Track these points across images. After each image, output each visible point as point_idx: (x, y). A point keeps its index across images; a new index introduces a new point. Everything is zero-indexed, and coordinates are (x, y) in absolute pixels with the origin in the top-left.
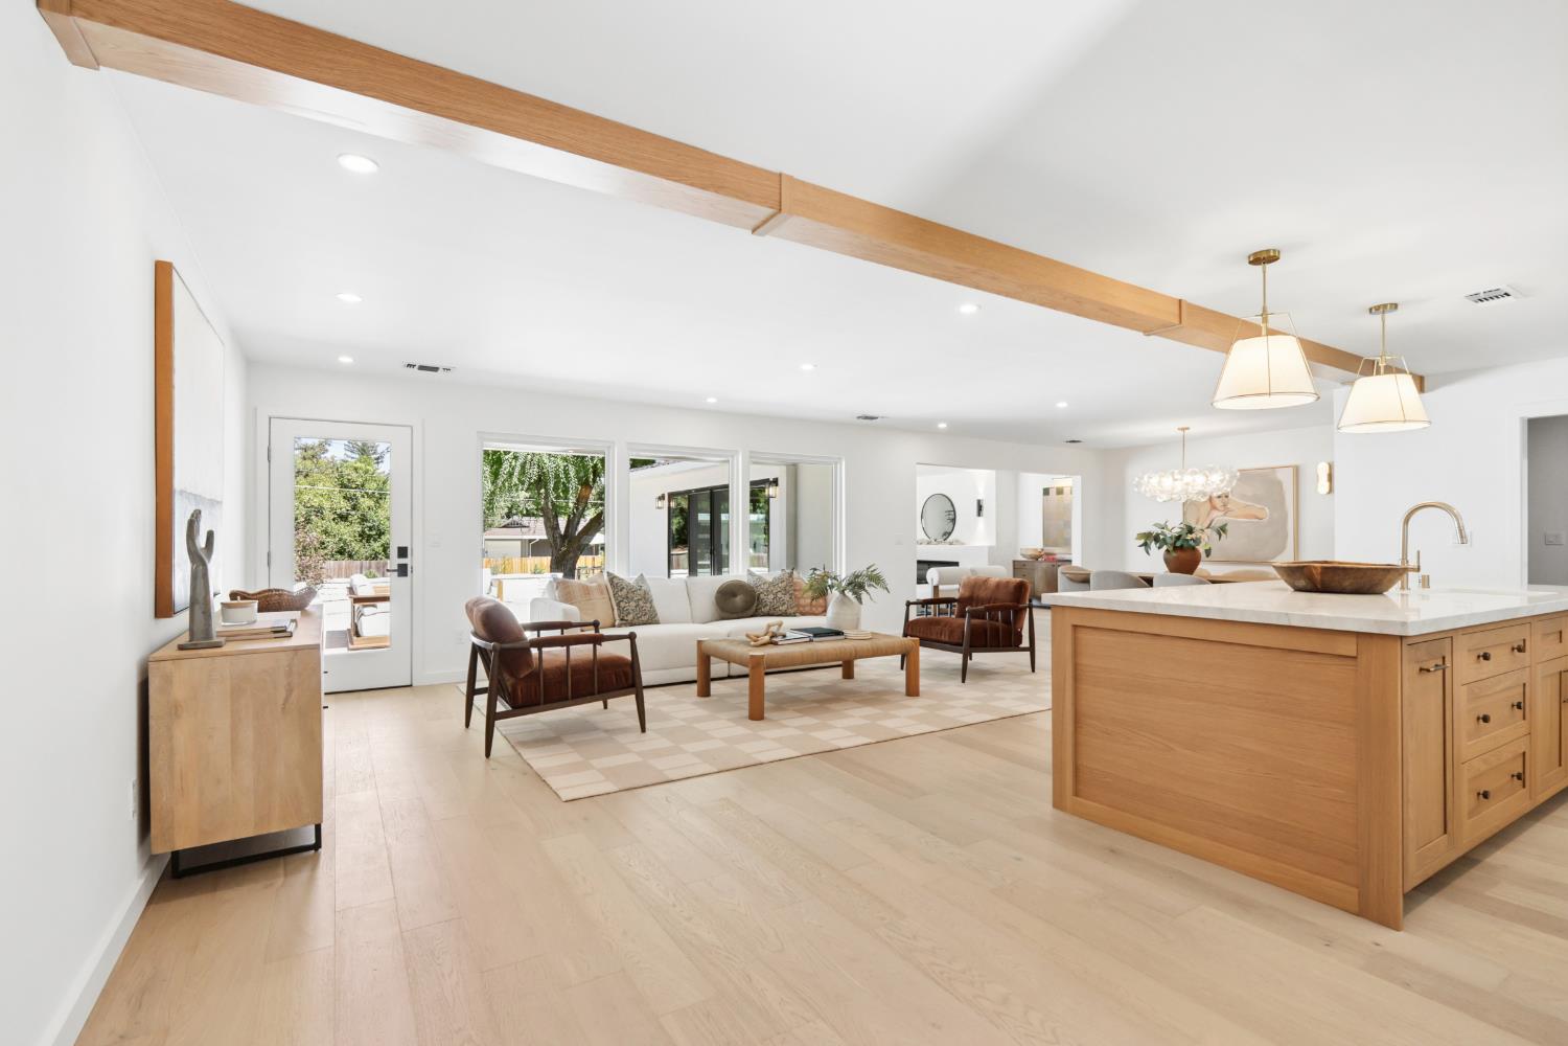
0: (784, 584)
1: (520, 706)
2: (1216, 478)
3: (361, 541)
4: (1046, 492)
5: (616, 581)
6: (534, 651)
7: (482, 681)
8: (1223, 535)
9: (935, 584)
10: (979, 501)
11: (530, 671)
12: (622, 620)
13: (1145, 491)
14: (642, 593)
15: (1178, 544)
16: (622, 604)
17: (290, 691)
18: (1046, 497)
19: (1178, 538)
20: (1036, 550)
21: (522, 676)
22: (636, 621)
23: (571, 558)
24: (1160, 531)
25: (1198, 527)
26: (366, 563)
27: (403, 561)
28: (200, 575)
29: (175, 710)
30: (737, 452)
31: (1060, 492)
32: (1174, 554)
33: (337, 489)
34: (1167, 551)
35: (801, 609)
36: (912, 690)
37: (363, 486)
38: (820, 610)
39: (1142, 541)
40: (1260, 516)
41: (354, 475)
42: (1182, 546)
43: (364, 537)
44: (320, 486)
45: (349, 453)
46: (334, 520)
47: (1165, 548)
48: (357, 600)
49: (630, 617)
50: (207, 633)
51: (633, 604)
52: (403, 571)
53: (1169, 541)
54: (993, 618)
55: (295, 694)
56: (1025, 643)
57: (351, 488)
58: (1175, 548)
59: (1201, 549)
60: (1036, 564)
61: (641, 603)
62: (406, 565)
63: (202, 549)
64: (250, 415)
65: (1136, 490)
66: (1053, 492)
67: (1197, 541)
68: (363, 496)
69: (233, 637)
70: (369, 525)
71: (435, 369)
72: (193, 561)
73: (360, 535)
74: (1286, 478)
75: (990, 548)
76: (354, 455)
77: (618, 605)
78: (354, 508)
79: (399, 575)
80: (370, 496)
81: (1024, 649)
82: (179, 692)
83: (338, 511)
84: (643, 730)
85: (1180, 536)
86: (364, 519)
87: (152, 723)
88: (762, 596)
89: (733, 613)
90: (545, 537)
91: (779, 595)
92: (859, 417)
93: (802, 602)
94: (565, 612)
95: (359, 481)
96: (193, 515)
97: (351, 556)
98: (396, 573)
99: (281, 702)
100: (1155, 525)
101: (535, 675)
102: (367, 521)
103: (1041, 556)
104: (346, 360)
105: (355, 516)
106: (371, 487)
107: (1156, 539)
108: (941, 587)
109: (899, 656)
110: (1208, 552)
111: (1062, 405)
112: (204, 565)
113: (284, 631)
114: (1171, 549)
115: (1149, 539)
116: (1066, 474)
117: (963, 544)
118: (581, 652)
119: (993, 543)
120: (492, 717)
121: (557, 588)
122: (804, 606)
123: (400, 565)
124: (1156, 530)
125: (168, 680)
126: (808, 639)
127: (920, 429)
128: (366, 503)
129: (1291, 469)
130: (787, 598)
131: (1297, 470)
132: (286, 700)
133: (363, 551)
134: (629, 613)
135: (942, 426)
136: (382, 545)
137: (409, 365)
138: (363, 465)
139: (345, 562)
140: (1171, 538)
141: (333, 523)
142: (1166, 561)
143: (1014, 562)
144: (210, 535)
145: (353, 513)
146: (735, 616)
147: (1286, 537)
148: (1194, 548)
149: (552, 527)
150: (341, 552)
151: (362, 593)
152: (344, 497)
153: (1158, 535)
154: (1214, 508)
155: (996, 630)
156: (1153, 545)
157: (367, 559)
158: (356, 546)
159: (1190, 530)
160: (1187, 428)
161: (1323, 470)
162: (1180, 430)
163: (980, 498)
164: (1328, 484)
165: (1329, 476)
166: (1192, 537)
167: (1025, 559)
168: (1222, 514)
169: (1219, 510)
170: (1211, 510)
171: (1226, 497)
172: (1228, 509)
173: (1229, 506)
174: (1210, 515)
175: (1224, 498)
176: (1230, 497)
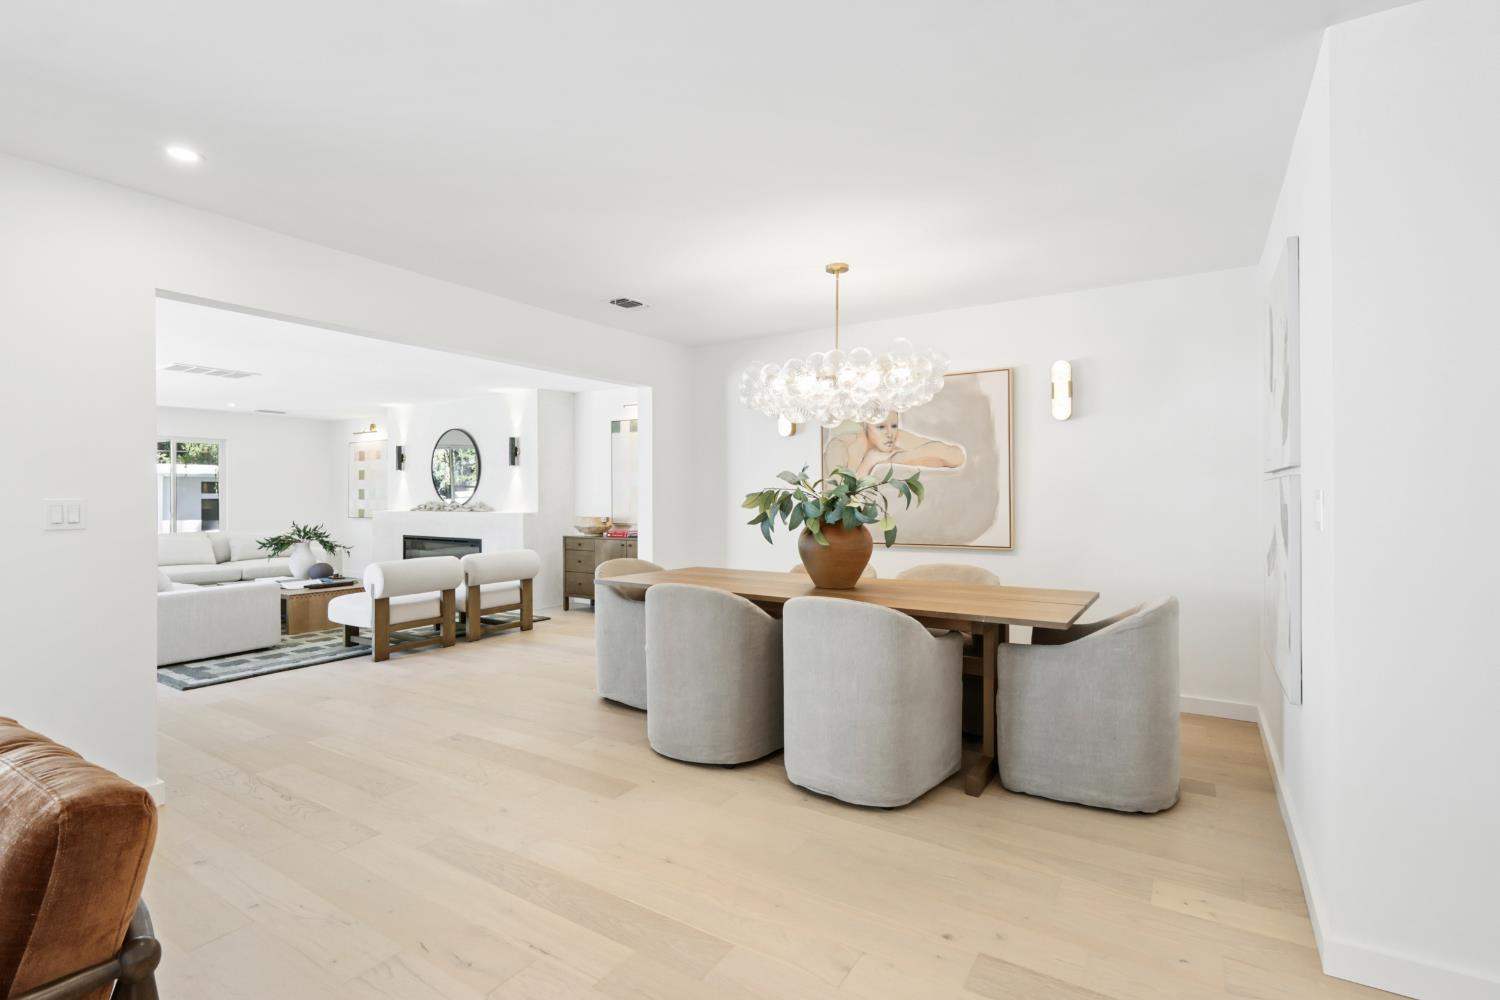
4: (615, 426)
8: (914, 497)
9: (378, 595)
10: (511, 439)
13: (763, 402)
15: (832, 518)
18: (615, 435)
19: (831, 504)
20: (600, 519)
24: (791, 489)
25: (868, 481)
31: (634, 426)
32: (823, 542)
34: (808, 533)
39: (756, 512)
40: (952, 462)
42: (839, 523)
47: (802, 526)
53: (811, 510)
58: (824, 527)
59: (877, 532)
60: (598, 542)
65: (743, 400)
66: (625, 427)
67: (869, 511)
74: (994, 390)
75: (527, 516)
85: (835, 500)
100: (783, 476)
103: (606, 529)
107: (784, 506)
108: (393, 601)
110: (891, 536)
114: (816, 530)
115: (771, 506)
117: (492, 510)
119: (533, 508)
124: (783, 486)
129: (1003, 375)
131: (1011, 374)
140: (816, 503)
142: (804, 554)
143: (565, 538)
147: (996, 500)
148: (859, 528)
153: (787, 498)
154: (873, 446)
156: (779, 523)
159: (853, 487)
160: (844, 269)
161: (1061, 374)
162: (831, 271)
163: (515, 435)
164: (1069, 400)
165: (1071, 384)
166: (857, 502)
167: (582, 534)
168: (886, 457)
169: (881, 451)
170: (868, 451)
171: (894, 426)
172: (897, 448)
173: (897, 444)
174: (867, 459)
175: (890, 429)
176: (900, 426)
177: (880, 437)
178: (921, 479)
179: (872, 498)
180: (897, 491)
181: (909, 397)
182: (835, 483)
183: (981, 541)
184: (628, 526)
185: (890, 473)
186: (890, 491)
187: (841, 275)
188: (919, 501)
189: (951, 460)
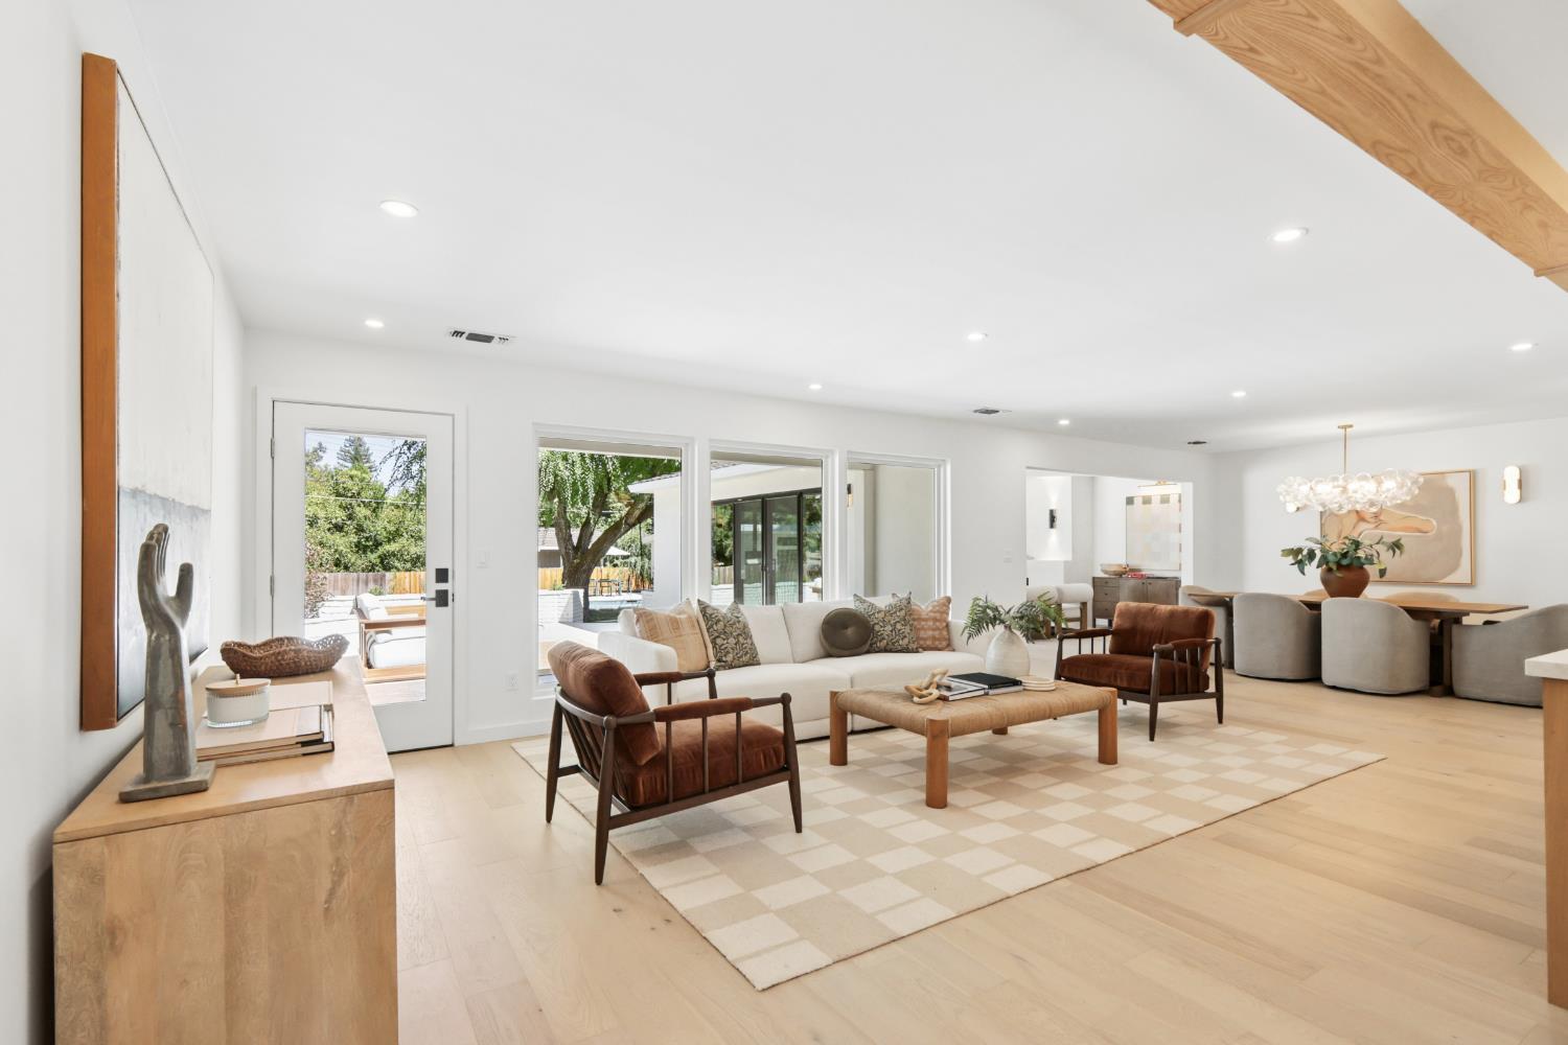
0: (903, 613)
1: (641, 807)
2: (1390, 484)
3: (357, 552)
4: (1130, 501)
5: (709, 611)
6: (660, 726)
7: (569, 756)
8: (1398, 551)
10: (1052, 512)
11: (655, 753)
12: (719, 661)
14: (740, 626)
15: (1345, 562)
16: (719, 641)
17: (339, 875)
18: (1129, 507)
19: (1345, 555)
20: (1120, 565)
21: (644, 762)
22: (736, 662)
23: (585, 571)
24: (1315, 547)
25: (1367, 542)
26: (363, 575)
27: (442, 586)
28: (165, 650)
29: (111, 937)
30: (832, 452)
31: (1147, 501)
32: (1339, 575)
33: (333, 498)
34: (1328, 570)
35: (922, 642)
36: (1108, 755)
37: (359, 494)
38: (944, 643)
39: (1292, 559)
40: (1425, 530)
41: (349, 484)
42: (1349, 564)
43: (361, 548)
44: (315, 494)
45: (341, 462)
46: (329, 530)
47: (1324, 567)
48: (369, 626)
49: (729, 658)
50: (180, 767)
51: (732, 641)
52: (442, 599)
53: (1330, 558)
54: (1182, 659)
55: (350, 878)
56: (1212, 688)
57: (347, 497)
58: (1340, 566)
59: (1372, 571)
60: (1122, 581)
61: (741, 639)
62: (446, 592)
63: (168, 600)
64: (248, 397)
66: (1138, 501)
67: (1369, 559)
68: (359, 505)
69: (227, 759)
70: (366, 535)
71: (488, 339)
72: (150, 626)
73: (356, 546)
74: (1460, 486)
75: (1066, 562)
76: (347, 464)
77: (714, 642)
78: (350, 517)
79: (438, 605)
80: (366, 505)
81: (1210, 696)
82: (119, 902)
83: (334, 521)
84: (799, 829)
85: (1347, 552)
86: (360, 529)
87: (61, 971)
88: (877, 628)
89: (844, 649)
90: (557, 548)
91: (899, 626)
92: (976, 411)
93: (922, 634)
94: (660, 656)
95: (355, 490)
96: (151, 536)
97: (346, 568)
98: (434, 602)
99: (322, 896)
100: (1309, 540)
101: (661, 760)
102: (363, 531)
103: (1126, 572)
104: (374, 324)
105: (351, 526)
106: (367, 496)
107: (1312, 555)
109: (1097, 712)
110: (1382, 573)
111: (1239, 394)
112: (174, 632)
113: (320, 741)
114: (1334, 568)
115: (1302, 556)
116: (1173, 480)
118: (721, 723)
119: (1069, 557)
120: (605, 824)
121: (638, 621)
122: (925, 639)
123: (438, 592)
124: (1309, 546)
125: (95, 877)
126: (982, 692)
127: (1038, 427)
128: (362, 512)
129: (1468, 474)
130: (907, 630)
131: (1473, 476)
132: (332, 893)
133: (359, 562)
134: (728, 652)
135: (1064, 422)
136: (380, 557)
137: (458, 333)
138: (359, 473)
139: (342, 574)
140: (1333, 554)
141: (328, 534)
142: (1324, 581)
143: (1094, 578)
144: (186, 573)
145: (348, 523)
146: (847, 652)
147: (1460, 554)
148: (1362, 568)
149: (564, 538)
150: (337, 564)
151: (374, 617)
152: (340, 507)
153: (1313, 552)
154: (1362, 519)
155: (1183, 673)
157: (363, 571)
158: (352, 558)
159: (1357, 545)
160: (1350, 426)
161: (1512, 475)
162: (1341, 428)
163: (1052, 508)
164: (1518, 491)
165: (1520, 481)
166: (1361, 554)
167: (1106, 576)
168: (1372, 526)
169: (1368, 522)
170: (1358, 522)
173: (1382, 518)
174: (1357, 527)
178: (1402, 542)
179: (1369, 552)
180: (1386, 548)
181: (1394, 498)
182: (1344, 543)
183: (1448, 580)
185: (1382, 538)
186: (1381, 548)
187: (1348, 429)
188: (1401, 553)
189: (1424, 528)
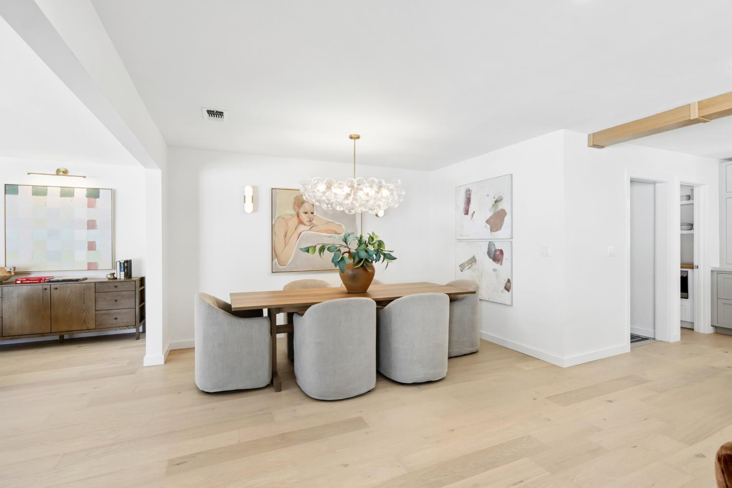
66: (24, 190)
154: (301, 222)
160: (358, 138)
162: (351, 138)
168: (308, 228)
169: (305, 225)
170: (298, 225)
171: (312, 213)
172: (313, 224)
173: (314, 222)
174: (297, 229)
175: (310, 214)
176: (315, 213)
177: (305, 218)
184: (28, 273)
187: (356, 140)
189: (338, 231)
